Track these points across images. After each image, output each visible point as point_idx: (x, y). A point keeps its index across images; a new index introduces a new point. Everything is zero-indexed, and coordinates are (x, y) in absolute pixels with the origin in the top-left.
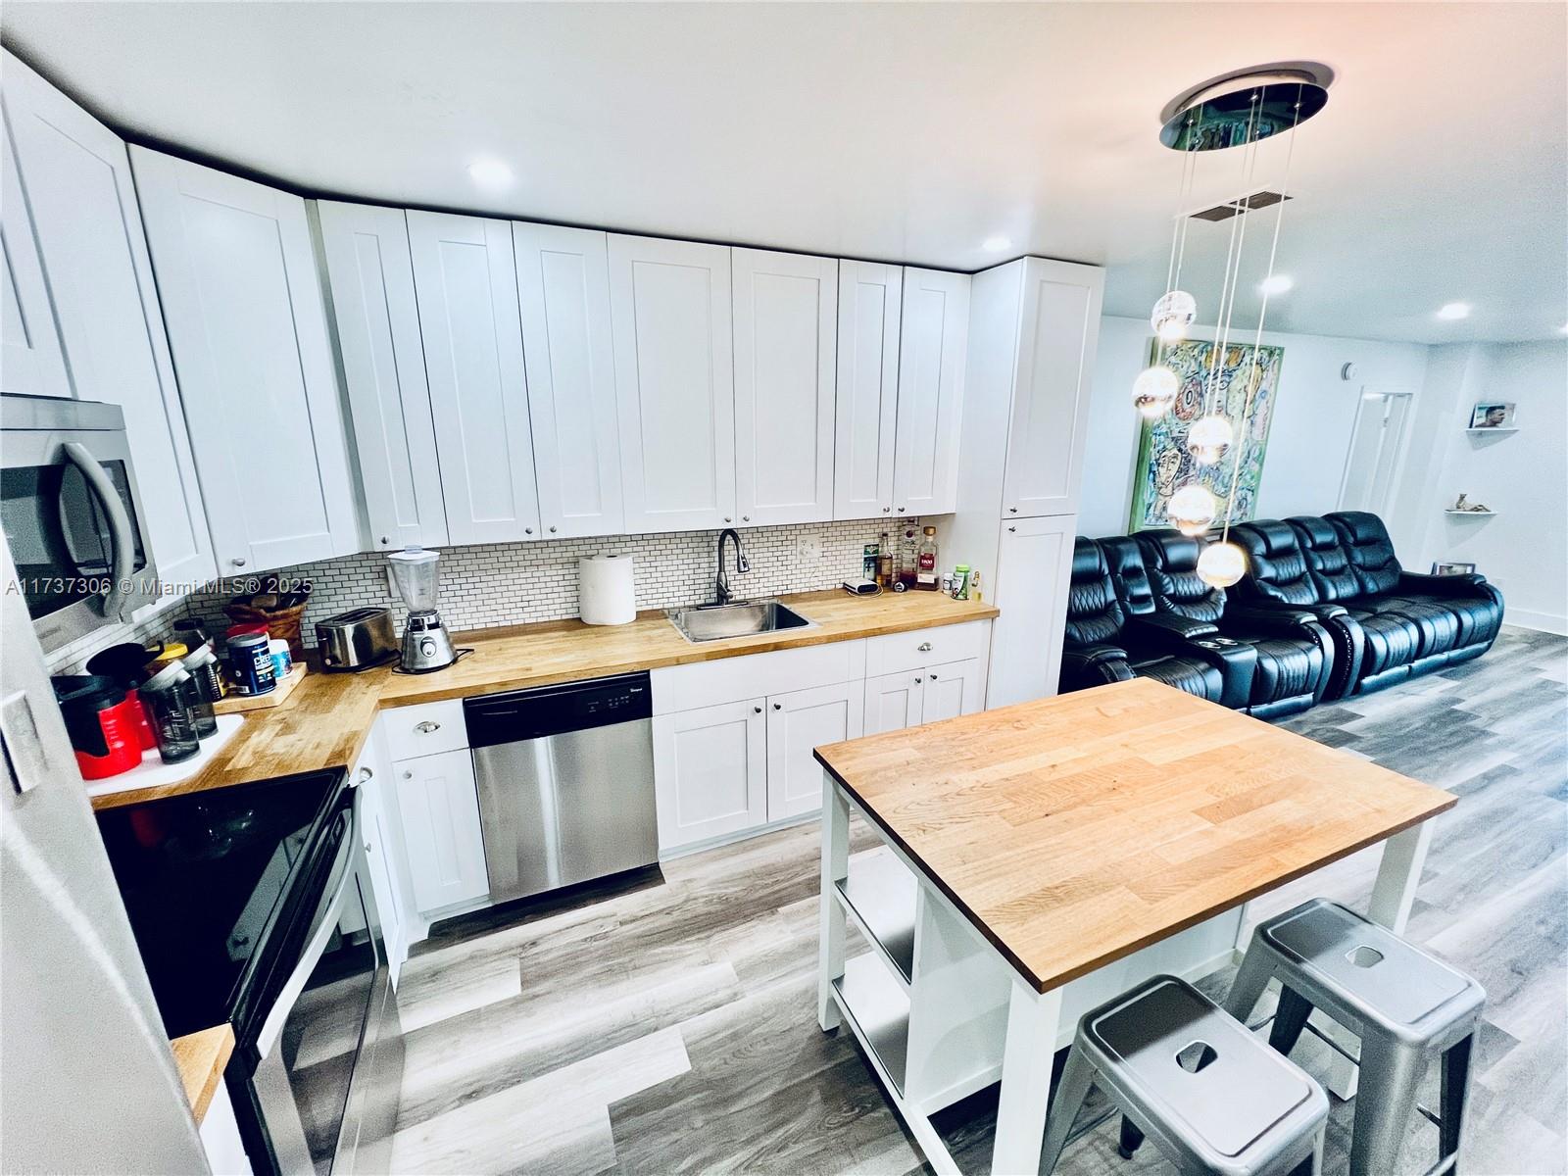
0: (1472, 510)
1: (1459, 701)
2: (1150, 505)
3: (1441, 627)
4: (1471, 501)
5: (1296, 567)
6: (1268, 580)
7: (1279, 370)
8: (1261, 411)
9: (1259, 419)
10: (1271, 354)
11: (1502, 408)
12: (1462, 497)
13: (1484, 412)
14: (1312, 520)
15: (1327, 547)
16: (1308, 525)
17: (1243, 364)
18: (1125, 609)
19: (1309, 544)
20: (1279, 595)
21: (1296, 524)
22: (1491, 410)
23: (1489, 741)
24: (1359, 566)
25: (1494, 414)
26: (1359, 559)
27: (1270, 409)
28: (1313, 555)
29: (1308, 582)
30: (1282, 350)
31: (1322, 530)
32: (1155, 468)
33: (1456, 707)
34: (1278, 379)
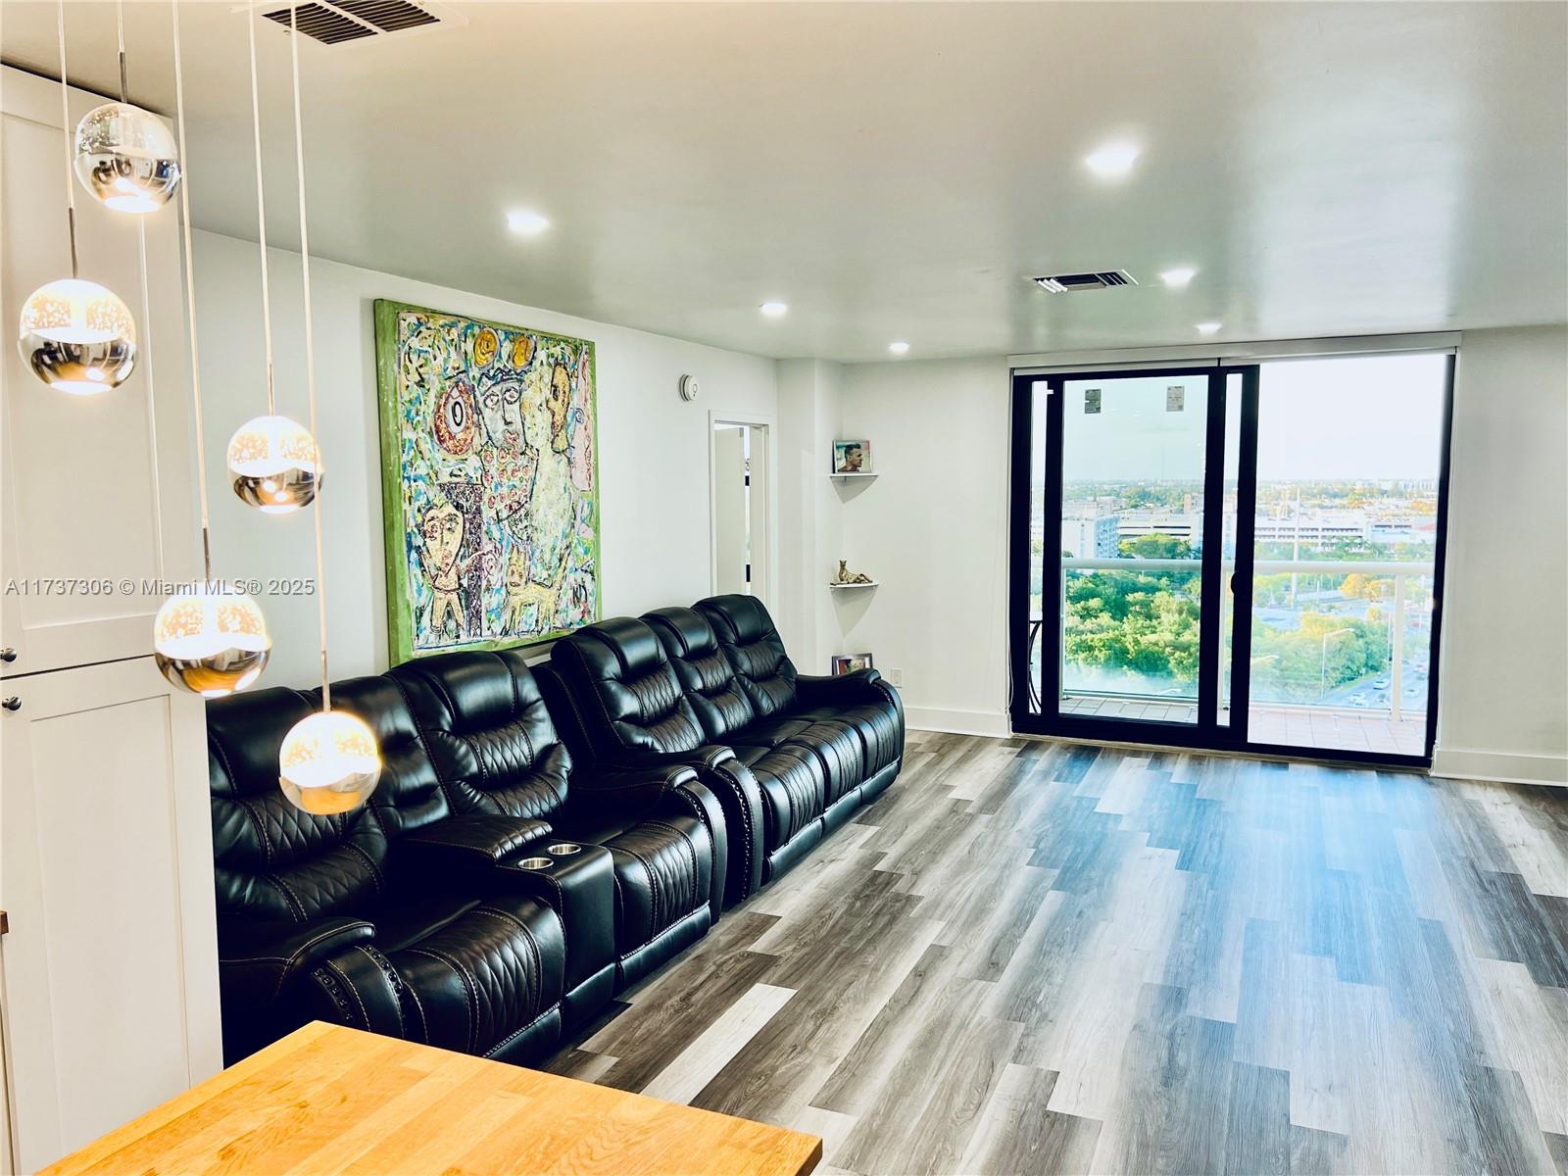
0: (855, 582)
1: (879, 857)
2: (421, 612)
3: (844, 752)
4: (853, 570)
5: (669, 690)
6: (631, 719)
7: (593, 377)
8: (579, 441)
9: (578, 455)
10: (576, 351)
11: (858, 447)
12: (843, 565)
13: (843, 451)
14: (678, 612)
15: (701, 654)
16: (676, 623)
17: (536, 363)
18: (387, 824)
19: (680, 652)
20: (649, 740)
21: (659, 622)
22: (849, 449)
23: (915, 912)
24: (746, 675)
25: (851, 456)
26: (746, 666)
27: (592, 439)
28: (688, 668)
29: (686, 712)
30: (591, 345)
31: (694, 628)
32: (418, 541)
33: (878, 868)
34: (594, 392)
